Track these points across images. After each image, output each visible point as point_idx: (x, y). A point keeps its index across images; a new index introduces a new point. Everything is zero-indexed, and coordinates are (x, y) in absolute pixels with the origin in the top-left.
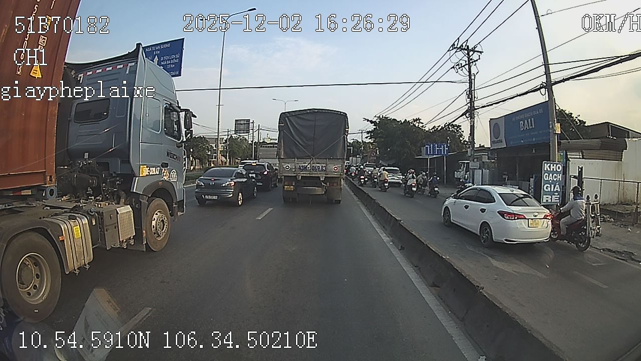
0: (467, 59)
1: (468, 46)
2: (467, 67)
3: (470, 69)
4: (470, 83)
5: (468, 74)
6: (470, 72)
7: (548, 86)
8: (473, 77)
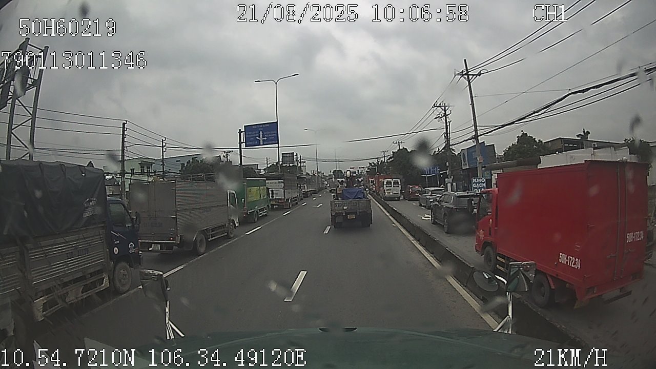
0: (444, 112)
1: (445, 104)
2: (444, 117)
3: (446, 118)
4: (447, 128)
5: (445, 122)
6: (446, 121)
7: (476, 137)
8: (448, 124)
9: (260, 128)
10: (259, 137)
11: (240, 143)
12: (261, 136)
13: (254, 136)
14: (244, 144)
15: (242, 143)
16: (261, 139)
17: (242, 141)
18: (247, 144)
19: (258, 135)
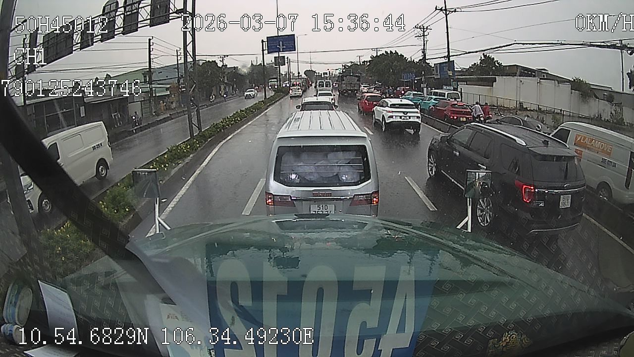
0: (423, 33)
1: (424, 27)
3: (424, 38)
4: (424, 45)
5: (422, 40)
7: (448, 56)
9: (280, 38)
13: (275, 44)
15: (265, 50)
16: (281, 47)
18: (270, 51)
19: (278, 44)
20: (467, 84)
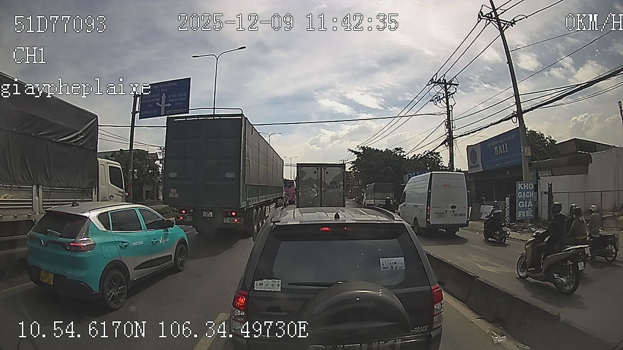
1: (445, 80)
2: (445, 99)
3: (447, 100)
4: (448, 114)
5: (446, 106)
6: (447, 104)
7: (519, 114)
8: (450, 109)
9: (163, 88)
10: (161, 104)
11: (134, 113)
12: (163, 101)
13: (154, 100)
14: (138, 114)
15: (137, 112)
16: (163, 106)
17: (137, 110)
18: (142, 113)
19: (159, 99)
20: (552, 176)
